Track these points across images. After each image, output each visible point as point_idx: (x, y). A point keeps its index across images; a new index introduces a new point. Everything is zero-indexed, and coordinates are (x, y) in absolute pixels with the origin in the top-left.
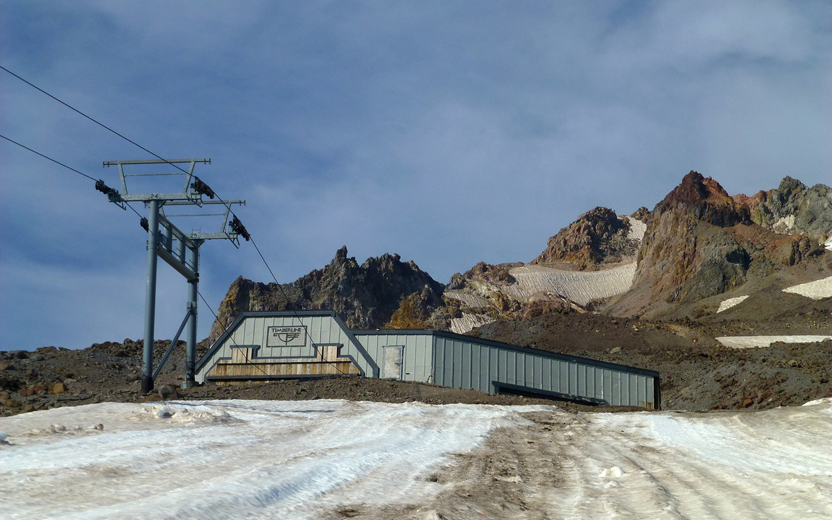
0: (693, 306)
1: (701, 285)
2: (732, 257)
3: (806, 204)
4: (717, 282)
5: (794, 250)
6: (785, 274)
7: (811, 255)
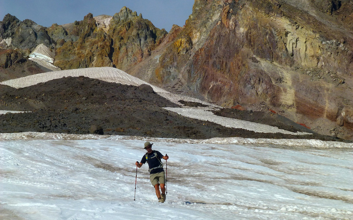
3: (18, 31)
5: (7, 59)
6: (1, 73)
7: (18, 62)
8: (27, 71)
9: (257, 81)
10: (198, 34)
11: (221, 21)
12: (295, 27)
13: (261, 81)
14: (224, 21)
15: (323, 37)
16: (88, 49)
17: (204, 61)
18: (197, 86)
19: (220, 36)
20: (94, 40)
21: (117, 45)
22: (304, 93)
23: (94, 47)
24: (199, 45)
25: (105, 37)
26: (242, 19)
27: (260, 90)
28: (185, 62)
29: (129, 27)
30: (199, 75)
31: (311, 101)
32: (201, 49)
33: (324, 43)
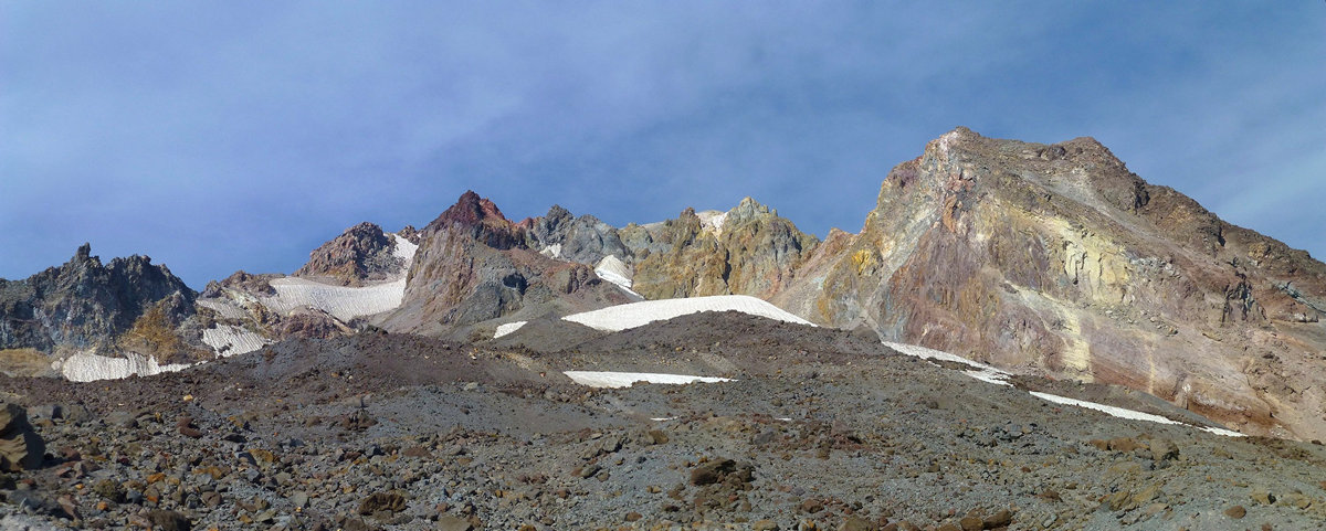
0: (469, 329)
2: (510, 281)
3: (573, 234)
4: (493, 306)
5: (571, 277)
6: (562, 301)
8: (605, 300)
9: (1021, 326)
10: (892, 243)
11: (941, 221)
12: (1080, 234)
13: (1027, 325)
14: (948, 222)
15: (1131, 252)
16: (689, 265)
17: (909, 289)
18: (898, 331)
19: (939, 246)
20: (697, 251)
21: (736, 259)
22: (1107, 348)
23: (699, 263)
24: (895, 260)
25: (716, 245)
26: (981, 218)
27: (1026, 340)
28: (873, 290)
29: (757, 230)
30: (901, 311)
32: (902, 268)
33: (1133, 262)
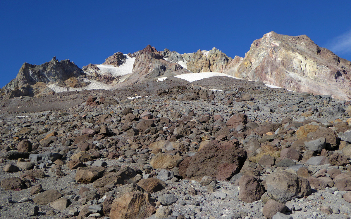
1: (154, 74)
3: (171, 55)
5: (176, 67)
6: (174, 72)
7: (180, 68)
8: (184, 72)
9: (291, 81)
10: (254, 60)
11: (269, 55)
12: (305, 59)
15: (318, 64)
16: (200, 64)
17: (260, 72)
19: (268, 61)
20: (202, 60)
21: (212, 63)
22: (312, 88)
23: (202, 64)
24: (256, 64)
25: (207, 59)
26: (279, 54)
27: (292, 85)
28: (250, 71)
29: (217, 56)
30: (258, 77)
31: (316, 91)
32: (258, 66)
33: (318, 66)
